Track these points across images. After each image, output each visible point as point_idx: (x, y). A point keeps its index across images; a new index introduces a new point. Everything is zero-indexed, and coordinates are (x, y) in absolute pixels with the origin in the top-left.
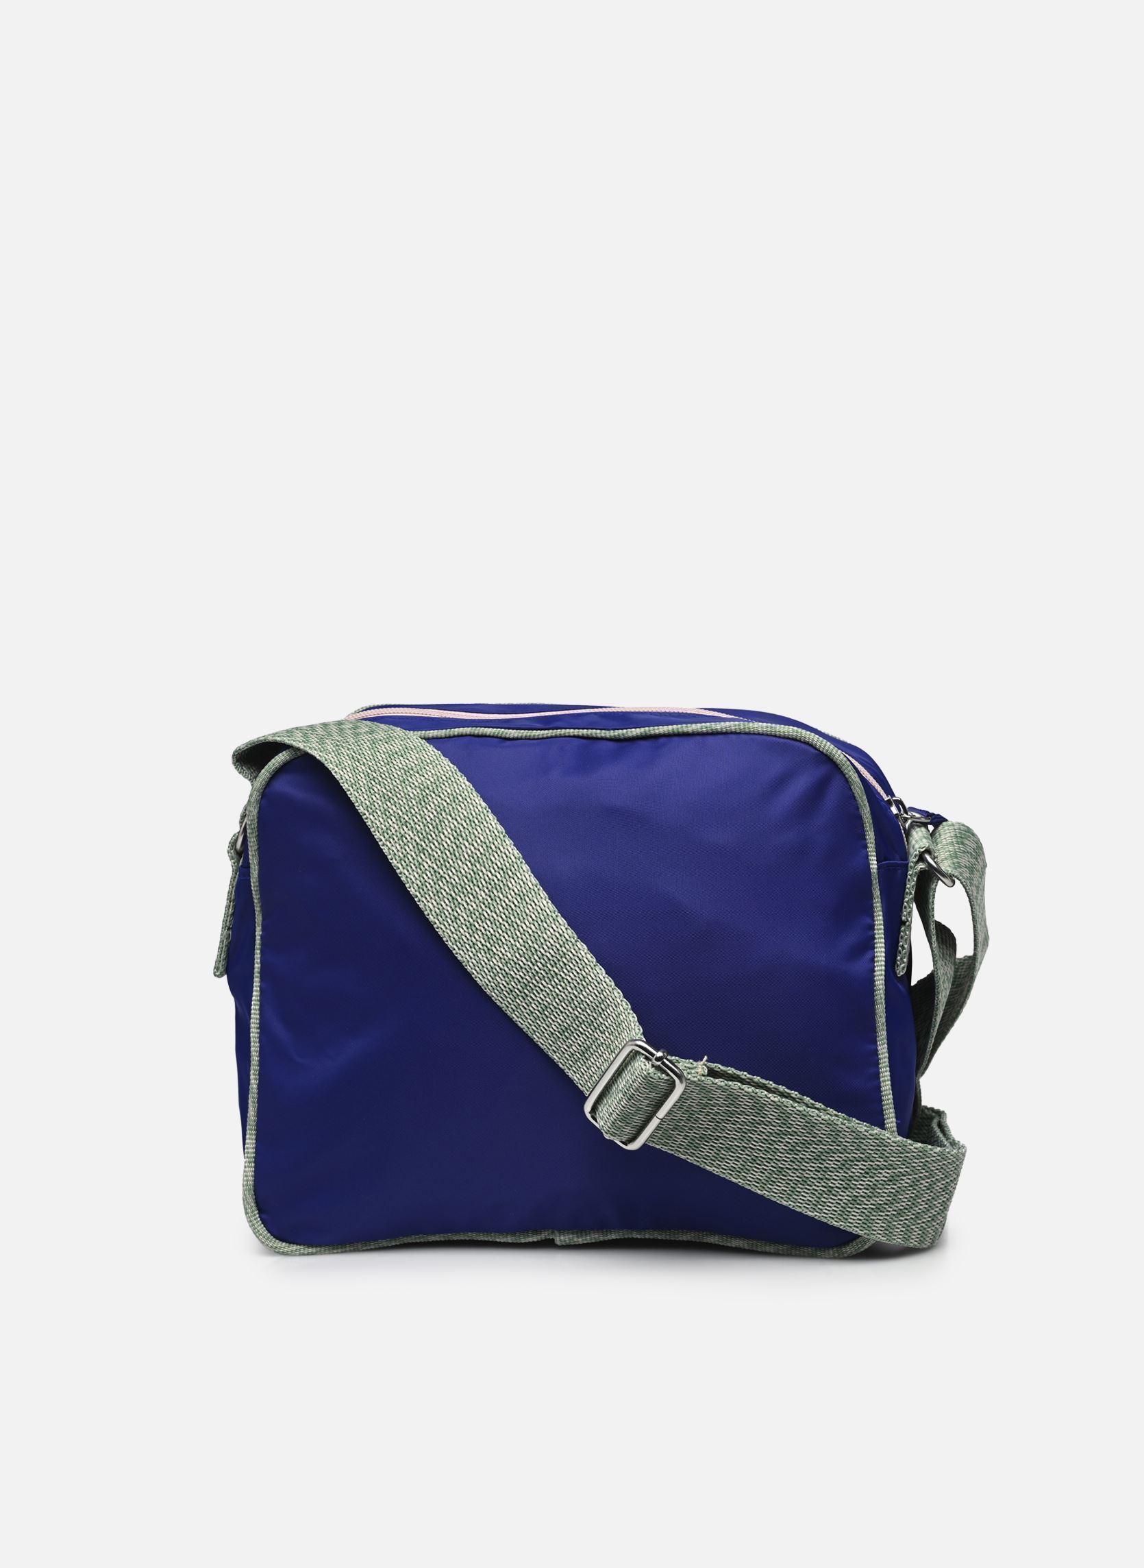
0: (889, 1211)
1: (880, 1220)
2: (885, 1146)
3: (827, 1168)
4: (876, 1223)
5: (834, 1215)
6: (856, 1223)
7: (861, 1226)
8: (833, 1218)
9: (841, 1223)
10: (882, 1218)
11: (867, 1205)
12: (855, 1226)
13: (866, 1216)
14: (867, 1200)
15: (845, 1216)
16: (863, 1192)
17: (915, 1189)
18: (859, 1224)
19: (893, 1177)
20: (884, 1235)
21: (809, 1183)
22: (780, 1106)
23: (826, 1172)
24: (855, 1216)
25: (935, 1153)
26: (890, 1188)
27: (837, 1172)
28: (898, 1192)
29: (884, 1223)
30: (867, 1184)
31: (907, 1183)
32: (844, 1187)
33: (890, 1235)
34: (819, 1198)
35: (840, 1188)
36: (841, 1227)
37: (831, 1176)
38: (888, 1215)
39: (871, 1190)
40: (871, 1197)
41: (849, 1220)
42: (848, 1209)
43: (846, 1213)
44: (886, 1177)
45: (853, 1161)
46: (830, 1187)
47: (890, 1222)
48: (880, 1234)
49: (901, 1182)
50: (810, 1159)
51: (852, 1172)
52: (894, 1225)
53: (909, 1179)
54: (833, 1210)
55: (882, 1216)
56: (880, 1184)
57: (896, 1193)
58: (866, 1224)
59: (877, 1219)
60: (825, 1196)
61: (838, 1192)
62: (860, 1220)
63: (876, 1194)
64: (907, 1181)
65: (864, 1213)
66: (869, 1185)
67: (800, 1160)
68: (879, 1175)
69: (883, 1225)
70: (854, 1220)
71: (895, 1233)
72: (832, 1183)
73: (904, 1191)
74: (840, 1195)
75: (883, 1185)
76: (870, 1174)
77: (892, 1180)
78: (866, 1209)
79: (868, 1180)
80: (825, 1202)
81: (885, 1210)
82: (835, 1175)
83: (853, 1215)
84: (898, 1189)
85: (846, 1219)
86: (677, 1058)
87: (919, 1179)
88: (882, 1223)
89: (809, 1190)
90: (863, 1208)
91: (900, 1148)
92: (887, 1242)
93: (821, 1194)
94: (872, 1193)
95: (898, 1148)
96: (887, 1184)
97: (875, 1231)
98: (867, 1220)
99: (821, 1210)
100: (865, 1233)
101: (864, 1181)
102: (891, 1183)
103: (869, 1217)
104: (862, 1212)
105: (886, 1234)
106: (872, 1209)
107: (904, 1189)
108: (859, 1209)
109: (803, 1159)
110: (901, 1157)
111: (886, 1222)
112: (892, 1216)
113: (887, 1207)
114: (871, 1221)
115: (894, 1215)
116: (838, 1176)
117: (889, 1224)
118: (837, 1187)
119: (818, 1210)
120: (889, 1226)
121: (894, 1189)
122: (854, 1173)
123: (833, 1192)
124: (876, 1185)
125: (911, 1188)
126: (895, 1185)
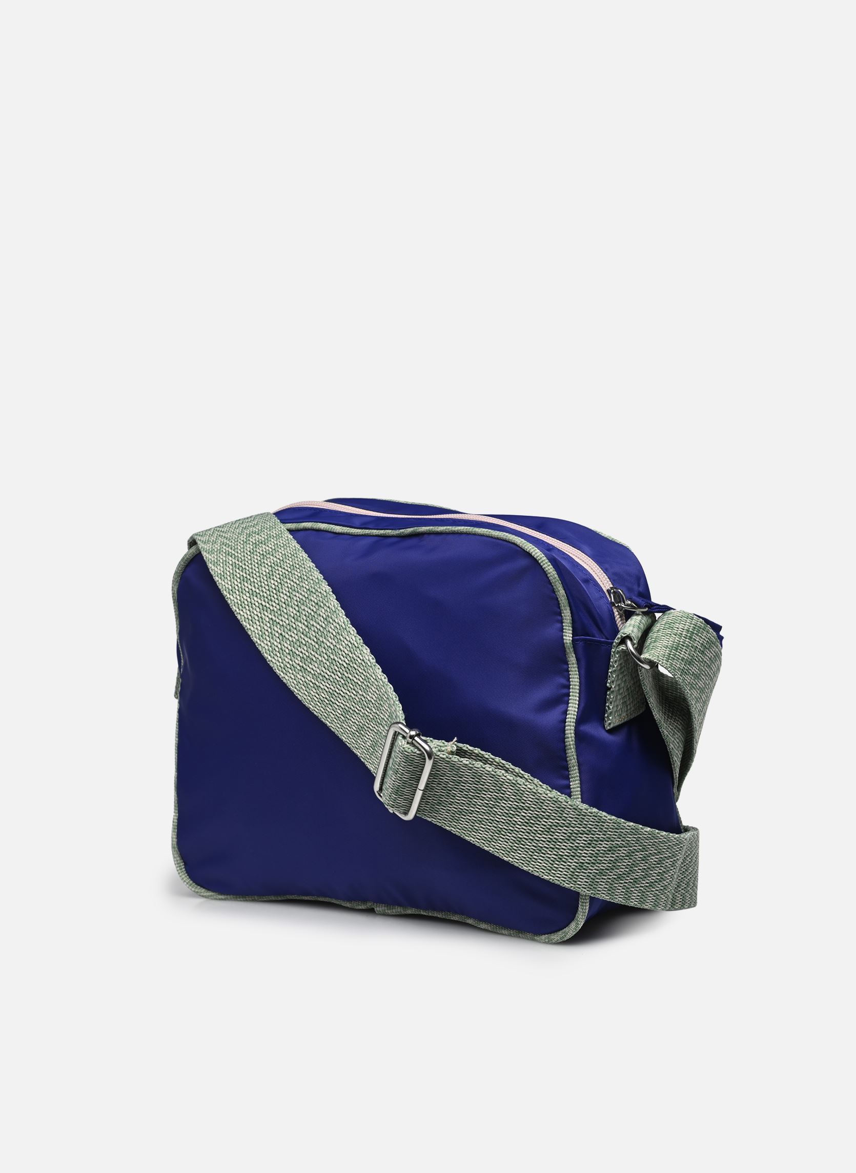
0: (611, 876)
1: (603, 882)
2: (621, 829)
3: (557, 839)
4: (600, 885)
5: (565, 878)
6: (584, 884)
7: (588, 887)
8: (564, 881)
9: (572, 885)
10: (605, 881)
11: (592, 870)
12: (583, 887)
13: (592, 879)
14: (591, 866)
15: (574, 879)
16: (588, 860)
17: (631, 859)
18: (586, 885)
19: (611, 848)
20: (607, 894)
21: (543, 851)
22: (515, 784)
23: (555, 842)
24: (583, 879)
25: (661, 836)
26: (609, 857)
27: (565, 842)
28: (617, 860)
29: (607, 885)
30: (590, 853)
31: (624, 853)
32: (572, 856)
33: (612, 894)
34: (552, 865)
35: (568, 856)
36: (572, 888)
37: (560, 846)
38: (609, 879)
39: (594, 858)
40: (594, 864)
41: (578, 883)
42: (576, 873)
43: (575, 876)
44: (606, 848)
45: (577, 834)
46: (560, 855)
47: (612, 884)
48: (604, 894)
49: (619, 852)
50: (542, 831)
51: (577, 843)
52: (616, 887)
53: (625, 850)
54: (564, 874)
55: (605, 879)
56: (601, 853)
57: (615, 861)
58: (592, 885)
59: (601, 881)
60: (557, 862)
61: (567, 859)
62: (587, 882)
63: (598, 861)
64: (623, 852)
65: (590, 876)
66: (592, 854)
67: (534, 831)
68: (600, 846)
69: (606, 886)
70: (582, 882)
71: (617, 893)
72: (561, 852)
73: (622, 860)
74: (569, 862)
75: (603, 854)
76: (592, 845)
77: (611, 850)
78: (591, 873)
79: (591, 850)
80: (557, 868)
81: (607, 875)
82: (564, 845)
83: (581, 878)
84: (616, 858)
85: (575, 882)
86: (431, 739)
87: (634, 851)
88: (605, 884)
89: (543, 857)
90: (589, 872)
91: (634, 831)
92: (610, 900)
93: (554, 861)
94: (595, 860)
95: (632, 831)
96: (607, 853)
97: (600, 891)
98: (593, 882)
99: (554, 874)
100: (592, 893)
101: (588, 851)
102: (610, 853)
103: (594, 879)
104: (588, 875)
105: (609, 893)
106: (596, 873)
107: (621, 858)
108: (585, 873)
109: (536, 831)
110: (617, 832)
111: (608, 884)
112: (613, 879)
113: (608, 872)
114: (596, 883)
115: (614, 878)
116: (566, 846)
117: (611, 886)
118: (566, 855)
119: (552, 874)
120: (611, 888)
121: (613, 857)
122: (579, 844)
123: (563, 859)
124: (598, 854)
125: (628, 858)
126: (614, 854)
